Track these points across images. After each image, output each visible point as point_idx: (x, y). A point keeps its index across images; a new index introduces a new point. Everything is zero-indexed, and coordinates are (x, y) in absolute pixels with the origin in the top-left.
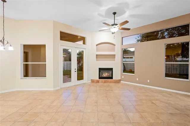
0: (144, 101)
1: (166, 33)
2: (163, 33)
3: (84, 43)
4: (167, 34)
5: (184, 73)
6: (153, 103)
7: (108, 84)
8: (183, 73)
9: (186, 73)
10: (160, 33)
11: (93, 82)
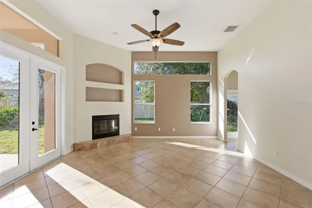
11: (79, 150)
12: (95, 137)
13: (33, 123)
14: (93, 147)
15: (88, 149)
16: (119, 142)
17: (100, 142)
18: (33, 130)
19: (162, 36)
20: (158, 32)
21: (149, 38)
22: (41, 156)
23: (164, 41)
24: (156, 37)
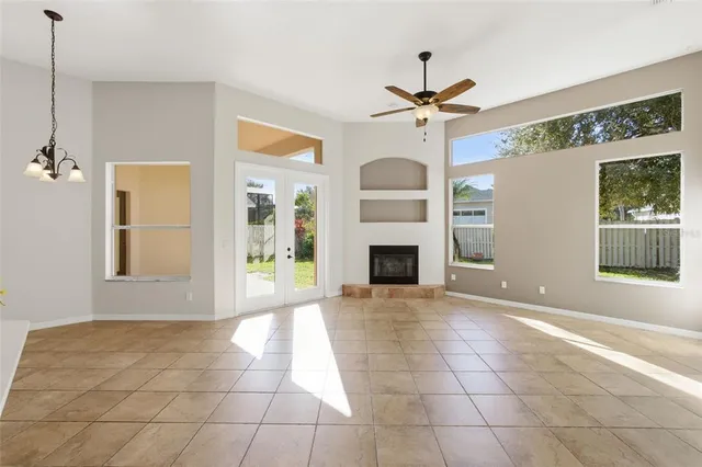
0: (528, 357)
1: (598, 129)
2: (587, 129)
3: (319, 159)
4: (602, 131)
5: (661, 265)
6: (560, 363)
7: (402, 300)
8: (658, 263)
9: (668, 265)
10: (576, 126)
11: (349, 295)
12: (374, 280)
13: (289, 249)
14: (366, 294)
15: (358, 296)
16: (412, 296)
17: (377, 288)
18: (289, 257)
19: (437, 100)
20: (430, 94)
21: (412, 105)
22: (298, 290)
23: (440, 107)
24: (427, 103)
